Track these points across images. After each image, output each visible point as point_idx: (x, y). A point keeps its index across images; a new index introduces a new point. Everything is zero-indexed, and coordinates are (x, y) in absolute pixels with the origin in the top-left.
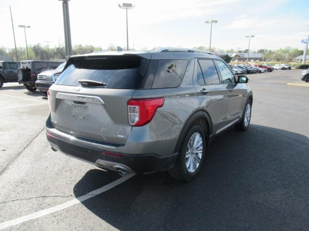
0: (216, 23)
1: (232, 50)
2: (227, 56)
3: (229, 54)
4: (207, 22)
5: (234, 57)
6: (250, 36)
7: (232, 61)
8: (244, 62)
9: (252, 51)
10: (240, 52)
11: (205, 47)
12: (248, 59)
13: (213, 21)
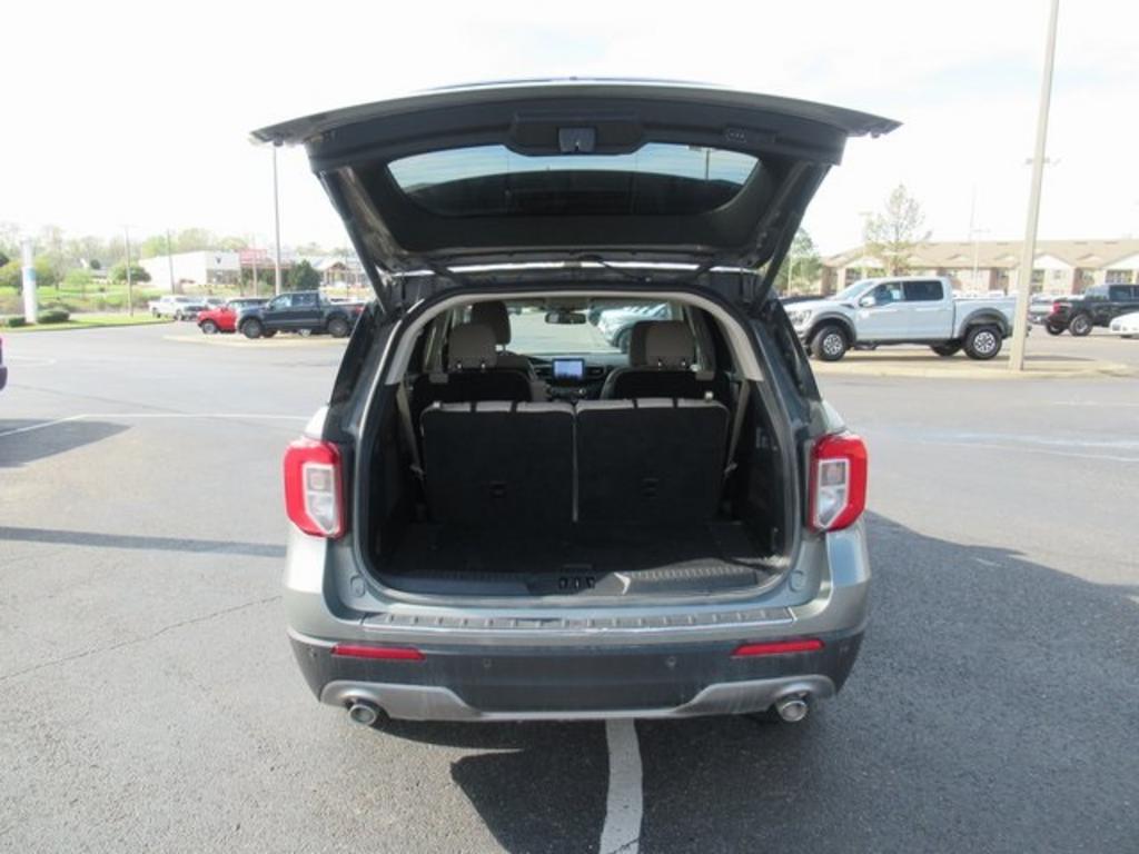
1: (314, 244)
2: (306, 267)
3: (312, 260)
5: (331, 271)
7: (322, 284)
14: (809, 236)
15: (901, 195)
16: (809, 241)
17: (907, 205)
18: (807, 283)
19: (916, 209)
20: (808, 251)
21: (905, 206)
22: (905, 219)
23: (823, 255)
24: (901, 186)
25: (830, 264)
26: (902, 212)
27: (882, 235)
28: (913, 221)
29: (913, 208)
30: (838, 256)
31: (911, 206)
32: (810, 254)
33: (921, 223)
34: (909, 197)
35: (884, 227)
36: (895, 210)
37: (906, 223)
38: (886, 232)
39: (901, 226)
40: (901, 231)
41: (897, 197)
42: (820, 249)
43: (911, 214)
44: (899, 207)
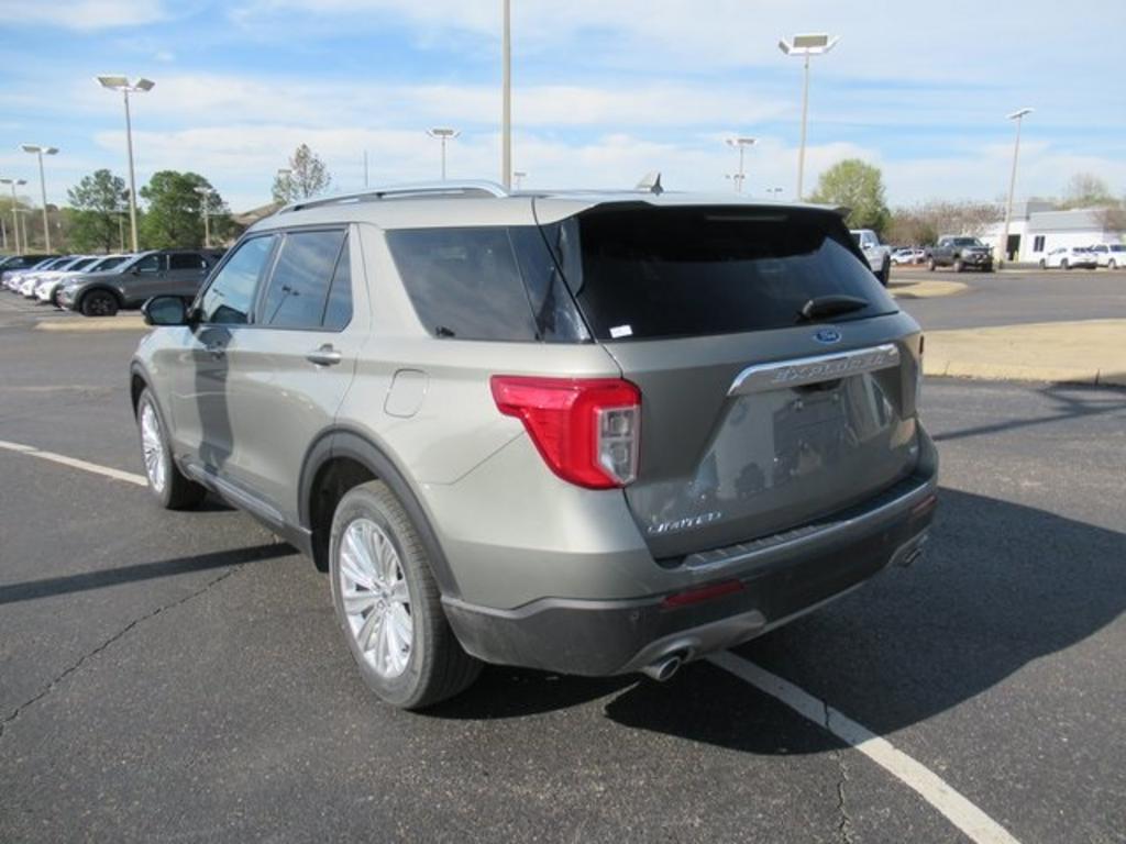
14: (218, 192)
15: (306, 156)
16: (218, 196)
17: (312, 166)
18: (221, 241)
19: (321, 170)
20: (219, 208)
21: (310, 167)
22: (312, 178)
23: (233, 211)
24: (304, 147)
25: (241, 221)
26: (309, 172)
27: (293, 194)
28: (319, 181)
29: (318, 169)
30: (248, 214)
31: (316, 167)
32: (221, 211)
33: (328, 184)
34: (313, 157)
35: (293, 186)
36: (302, 170)
37: (313, 183)
38: (296, 191)
39: (309, 186)
40: (310, 191)
41: (302, 157)
42: (229, 206)
43: (316, 174)
44: (305, 167)
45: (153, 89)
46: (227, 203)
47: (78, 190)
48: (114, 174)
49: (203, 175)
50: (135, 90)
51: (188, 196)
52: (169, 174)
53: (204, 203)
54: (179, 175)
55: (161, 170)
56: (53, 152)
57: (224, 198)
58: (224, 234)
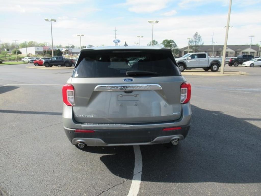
0: (56, 22)
1: (61, 45)
2: (59, 51)
3: (60, 49)
4: (47, 20)
5: (65, 52)
6: (81, 35)
7: (63, 55)
8: (74, 56)
9: (77, 47)
10: (68, 47)
11: (36, 42)
12: (71, 53)
13: (52, 20)
15: (197, 34)
18: (176, 55)
19: (200, 38)
20: (176, 47)
21: (198, 37)
22: (198, 40)
24: (197, 32)
25: (181, 50)
26: (197, 38)
28: (199, 40)
31: (199, 37)
32: (176, 48)
33: (201, 41)
34: (199, 35)
36: (195, 38)
37: (198, 41)
38: (193, 43)
39: (197, 42)
40: (197, 43)
41: (196, 35)
42: (178, 47)
43: (199, 39)
44: (196, 37)
45: (158, 23)
46: (178, 46)
47: (149, 44)
48: (156, 41)
49: (173, 40)
50: (155, 23)
51: (169, 45)
52: (166, 40)
53: (173, 46)
54: (168, 40)
55: (165, 40)
56: (142, 37)
57: (177, 45)
58: (176, 53)
